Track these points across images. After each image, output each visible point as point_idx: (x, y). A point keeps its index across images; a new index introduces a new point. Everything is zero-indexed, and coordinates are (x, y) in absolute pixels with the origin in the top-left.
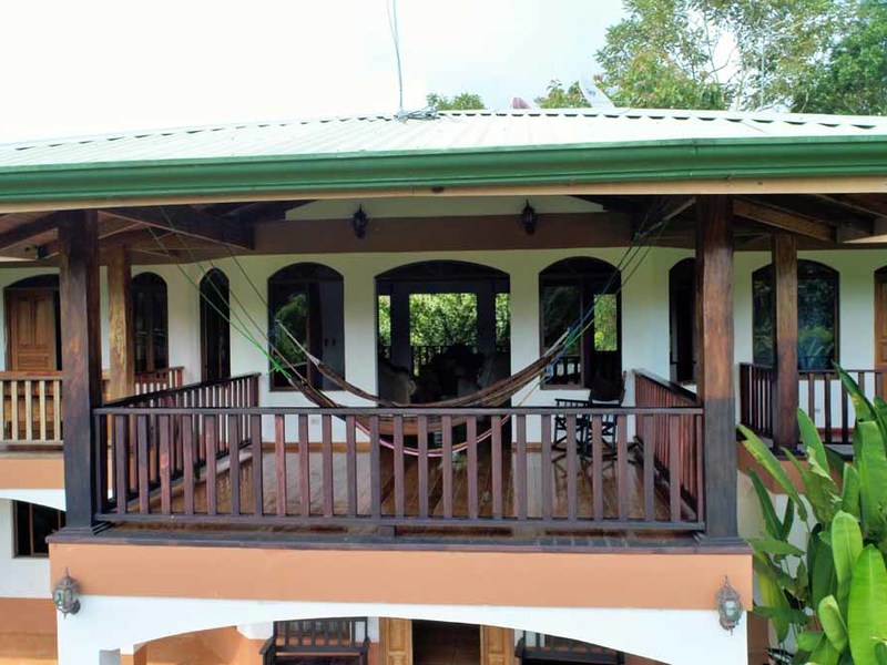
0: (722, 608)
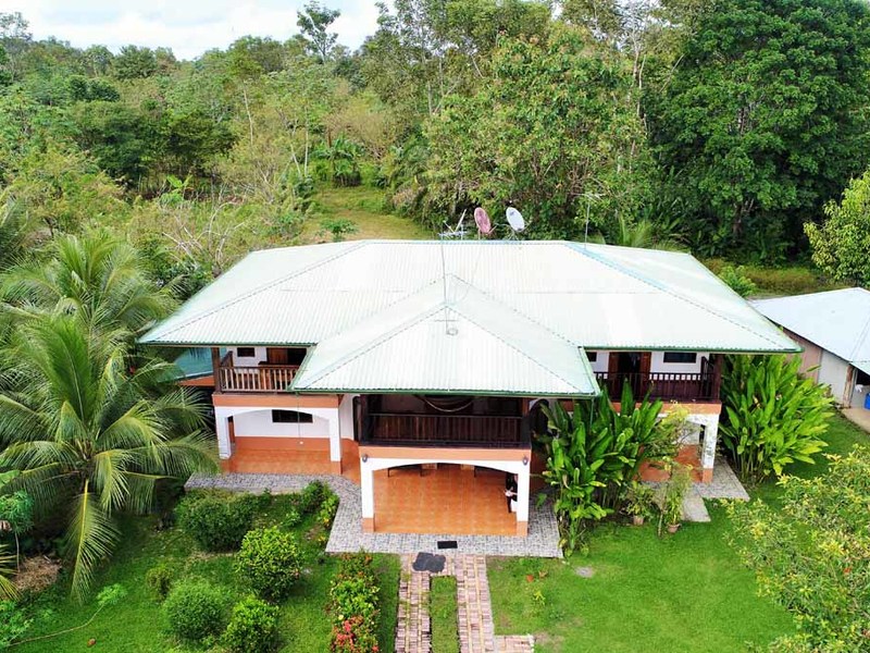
0: (523, 461)
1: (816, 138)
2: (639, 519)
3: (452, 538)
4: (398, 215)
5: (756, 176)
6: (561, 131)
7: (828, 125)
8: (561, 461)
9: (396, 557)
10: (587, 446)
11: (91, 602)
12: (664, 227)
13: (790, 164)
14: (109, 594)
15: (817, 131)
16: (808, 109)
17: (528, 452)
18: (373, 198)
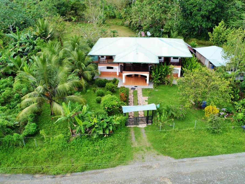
1: (216, 13)
2: (166, 84)
3: (137, 86)
4: (125, 26)
5: (202, 21)
6: (160, 12)
7: (218, 10)
8: (154, 74)
9: (128, 88)
10: (158, 71)
11: (86, 92)
12: (184, 31)
13: (210, 18)
14: (88, 91)
15: (216, 11)
16: (213, 6)
17: (149, 72)
18: (119, 22)
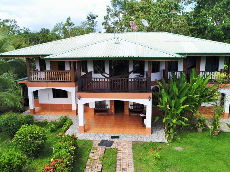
0: (149, 99)
2: (200, 130)
3: (117, 135)
17: (151, 95)
